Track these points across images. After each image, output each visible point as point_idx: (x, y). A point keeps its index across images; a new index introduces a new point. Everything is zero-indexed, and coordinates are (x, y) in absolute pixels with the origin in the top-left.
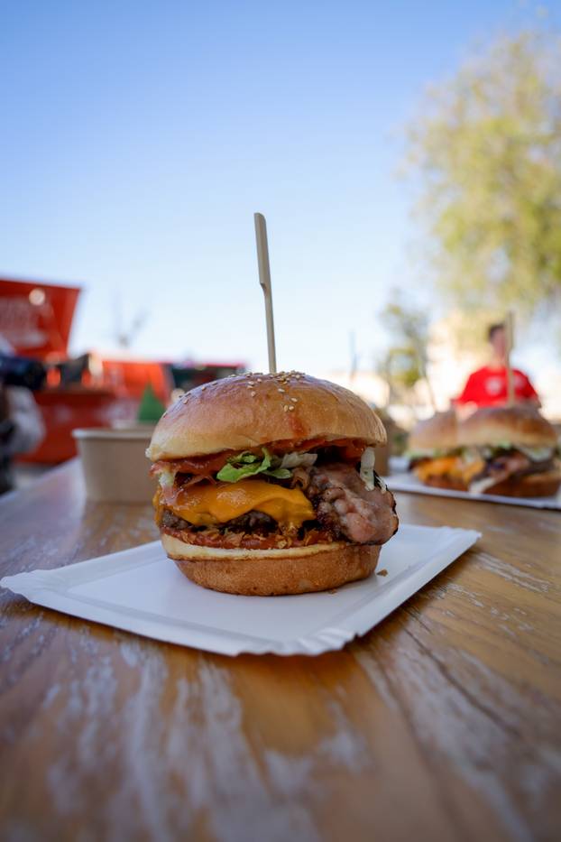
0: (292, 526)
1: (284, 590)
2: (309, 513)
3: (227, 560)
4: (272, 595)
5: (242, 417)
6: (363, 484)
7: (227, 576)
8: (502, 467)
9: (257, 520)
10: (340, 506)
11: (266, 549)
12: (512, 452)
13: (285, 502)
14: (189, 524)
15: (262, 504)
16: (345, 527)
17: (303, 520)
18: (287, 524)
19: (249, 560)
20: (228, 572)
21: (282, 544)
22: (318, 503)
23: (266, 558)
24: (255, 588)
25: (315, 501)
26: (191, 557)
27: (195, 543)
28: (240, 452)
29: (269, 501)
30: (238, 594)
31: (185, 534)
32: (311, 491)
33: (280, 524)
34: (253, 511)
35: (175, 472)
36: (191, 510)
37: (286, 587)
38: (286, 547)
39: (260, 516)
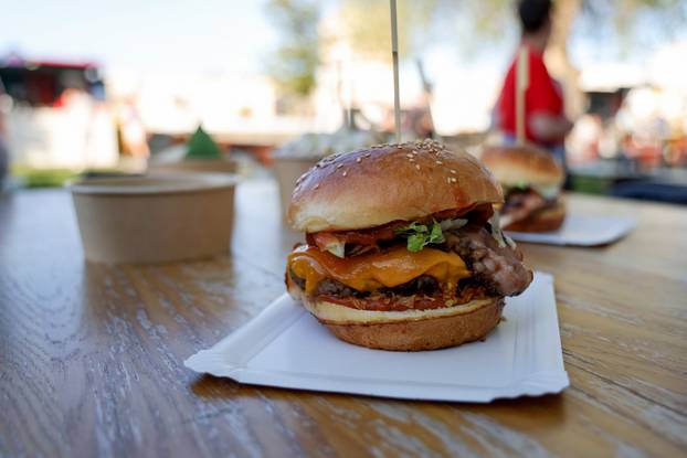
0: (450, 285)
1: (450, 343)
2: (466, 273)
3: (405, 322)
4: (440, 348)
5: (414, 190)
6: (496, 242)
7: (402, 336)
8: (519, 205)
9: (424, 283)
10: (489, 265)
11: (436, 308)
12: (527, 191)
13: (448, 265)
14: (353, 290)
15: (431, 269)
16: (497, 284)
17: (458, 279)
18: (445, 284)
19: (426, 319)
20: (404, 332)
21: (450, 302)
22: (471, 263)
23: (442, 317)
24: (428, 344)
25: (469, 261)
26: (365, 322)
27: (367, 309)
28: (410, 222)
29: (437, 265)
30: (409, 351)
31: (356, 302)
32: (463, 253)
33: (441, 285)
34: (423, 275)
35: (344, 243)
36: (356, 277)
37: (453, 340)
38: (453, 306)
39: (427, 279)
